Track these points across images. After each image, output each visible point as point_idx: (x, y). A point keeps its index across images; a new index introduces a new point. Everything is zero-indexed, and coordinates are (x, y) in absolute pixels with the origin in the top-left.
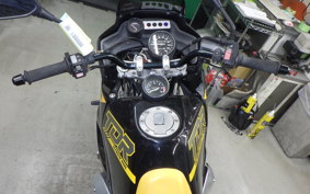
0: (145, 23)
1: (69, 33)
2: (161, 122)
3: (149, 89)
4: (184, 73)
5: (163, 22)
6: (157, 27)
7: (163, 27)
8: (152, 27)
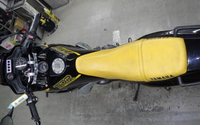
0: (8, 72)
1: (18, 103)
2: (58, 66)
3: (44, 70)
4: (36, 54)
5: (7, 63)
6: (10, 66)
7: (10, 63)
8: (10, 69)
